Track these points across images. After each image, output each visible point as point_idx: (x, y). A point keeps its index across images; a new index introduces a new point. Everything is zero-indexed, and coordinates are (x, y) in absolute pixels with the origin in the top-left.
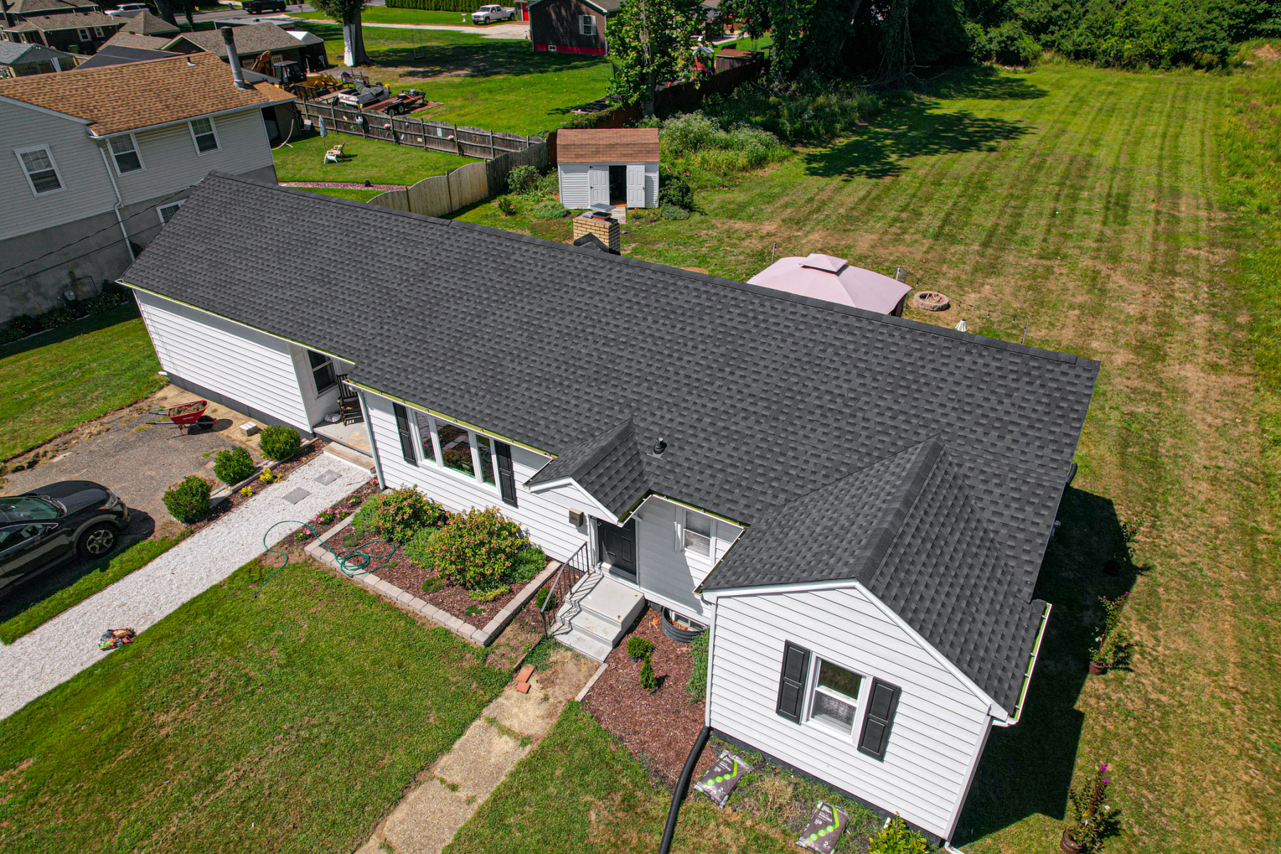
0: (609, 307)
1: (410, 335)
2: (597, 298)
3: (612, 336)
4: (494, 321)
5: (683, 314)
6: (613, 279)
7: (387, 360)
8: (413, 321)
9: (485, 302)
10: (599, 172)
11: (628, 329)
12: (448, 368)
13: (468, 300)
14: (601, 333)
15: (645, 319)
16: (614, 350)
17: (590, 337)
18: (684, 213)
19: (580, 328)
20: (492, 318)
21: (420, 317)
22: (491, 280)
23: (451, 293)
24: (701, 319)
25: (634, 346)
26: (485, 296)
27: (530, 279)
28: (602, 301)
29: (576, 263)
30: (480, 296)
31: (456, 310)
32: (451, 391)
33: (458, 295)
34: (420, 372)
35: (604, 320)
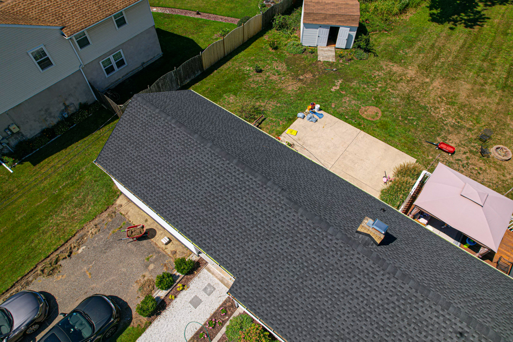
0: (380, 302)
1: (262, 276)
2: (374, 293)
3: (382, 324)
4: (311, 285)
5: (427, 326)
6: (384, 283)
7: (250, 288)
8: (263, 265)
9: (306, 269)
10: (324, 29)
11: (392, 323)
12: (285, 308)
13: (295, 263)
14: (374, 319)
15: (403, 320)
16: (382, 334)
17: (368, 319)
18: (365, 55)
19: (362, 310)
20: (310, 282)
21: (268, 265)
22: (309, 254)
23: (285, 254)
24: (438, 335)
25: (395, 336)
26: (306, 264)
27: (333, 262)
28: (377, 296)
29: (362, 261)
30: (302, 264)
31: (288, 268)
32: (287, 324)
33: (289, 257)
34: (269, 304)
35: (377, 310)
